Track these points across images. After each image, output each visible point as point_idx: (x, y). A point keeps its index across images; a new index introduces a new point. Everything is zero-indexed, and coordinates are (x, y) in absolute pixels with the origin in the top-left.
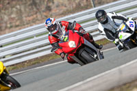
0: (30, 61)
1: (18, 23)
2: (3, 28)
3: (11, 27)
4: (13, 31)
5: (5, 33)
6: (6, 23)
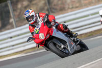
0: (86, 34)
1: (77, 5)
2: (66, 9)
3: (72, 8)
4: (73, 11)
5: (68, 12)
6: (69, 5)
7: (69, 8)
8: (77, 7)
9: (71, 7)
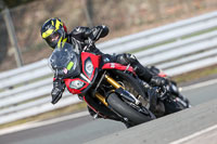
7: (133, 24)
8: (150, 22)
9: (137, 21)
